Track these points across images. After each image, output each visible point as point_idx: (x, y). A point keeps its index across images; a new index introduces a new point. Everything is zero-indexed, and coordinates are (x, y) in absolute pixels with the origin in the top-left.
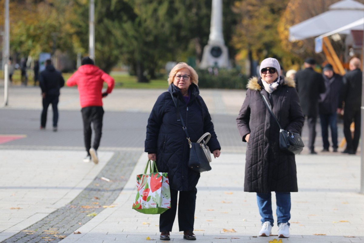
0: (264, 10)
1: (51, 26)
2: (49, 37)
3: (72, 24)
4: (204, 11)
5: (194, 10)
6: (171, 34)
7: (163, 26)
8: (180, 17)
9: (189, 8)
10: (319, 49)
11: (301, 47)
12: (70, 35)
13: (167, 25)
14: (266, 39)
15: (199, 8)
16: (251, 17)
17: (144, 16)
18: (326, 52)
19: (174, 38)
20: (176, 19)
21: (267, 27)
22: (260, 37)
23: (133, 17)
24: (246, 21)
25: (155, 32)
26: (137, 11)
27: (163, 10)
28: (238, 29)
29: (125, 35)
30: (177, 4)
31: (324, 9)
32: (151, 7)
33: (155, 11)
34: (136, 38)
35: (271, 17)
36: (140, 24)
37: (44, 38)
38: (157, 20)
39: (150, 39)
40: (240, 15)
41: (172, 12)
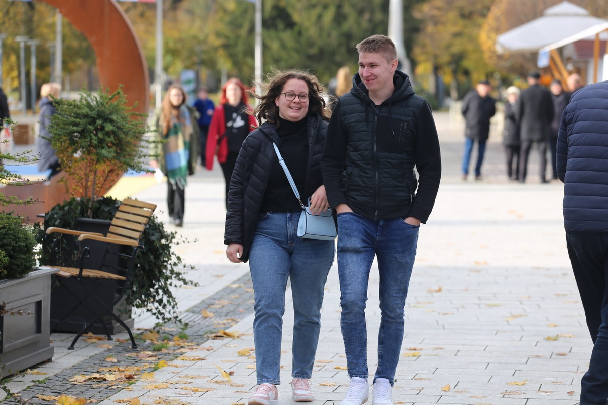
0: (453, 15)
1: (195, 38)
2: (192, 52)
3: (218, 35)
4: (379, 16)
5: (367, 16)
6: (340, 45)
7: (329, 35)
8: (350, 24)
9: (361, 12)
10: (543, 62)
11: (507, 59)
12: (216, 49)
13: (335, 34)
14: (456, 49)
15: (372, 12)
16: (436, 23)
17: (306, 24)
18: (553, 68)
19: (343, 50)
20: (346, 26)
21: (457, 35)
22: (449, 46)
23: (290, 24)
24: (430, 28)
25: (319, 43)
26: (296, 17)
27: (329, 16)
28: (421, 38)
29: (283, 46)
30: (347, 9)
31: (535, 14)
32: (315, 13)
33: (320, 17)
34: (297, 51)
35: (461, 22)
36: (300, 34)
37: (185, 53)
38: (321, 29)
39: (313, 51)
40: (422, 21)
41: (340, 18)
